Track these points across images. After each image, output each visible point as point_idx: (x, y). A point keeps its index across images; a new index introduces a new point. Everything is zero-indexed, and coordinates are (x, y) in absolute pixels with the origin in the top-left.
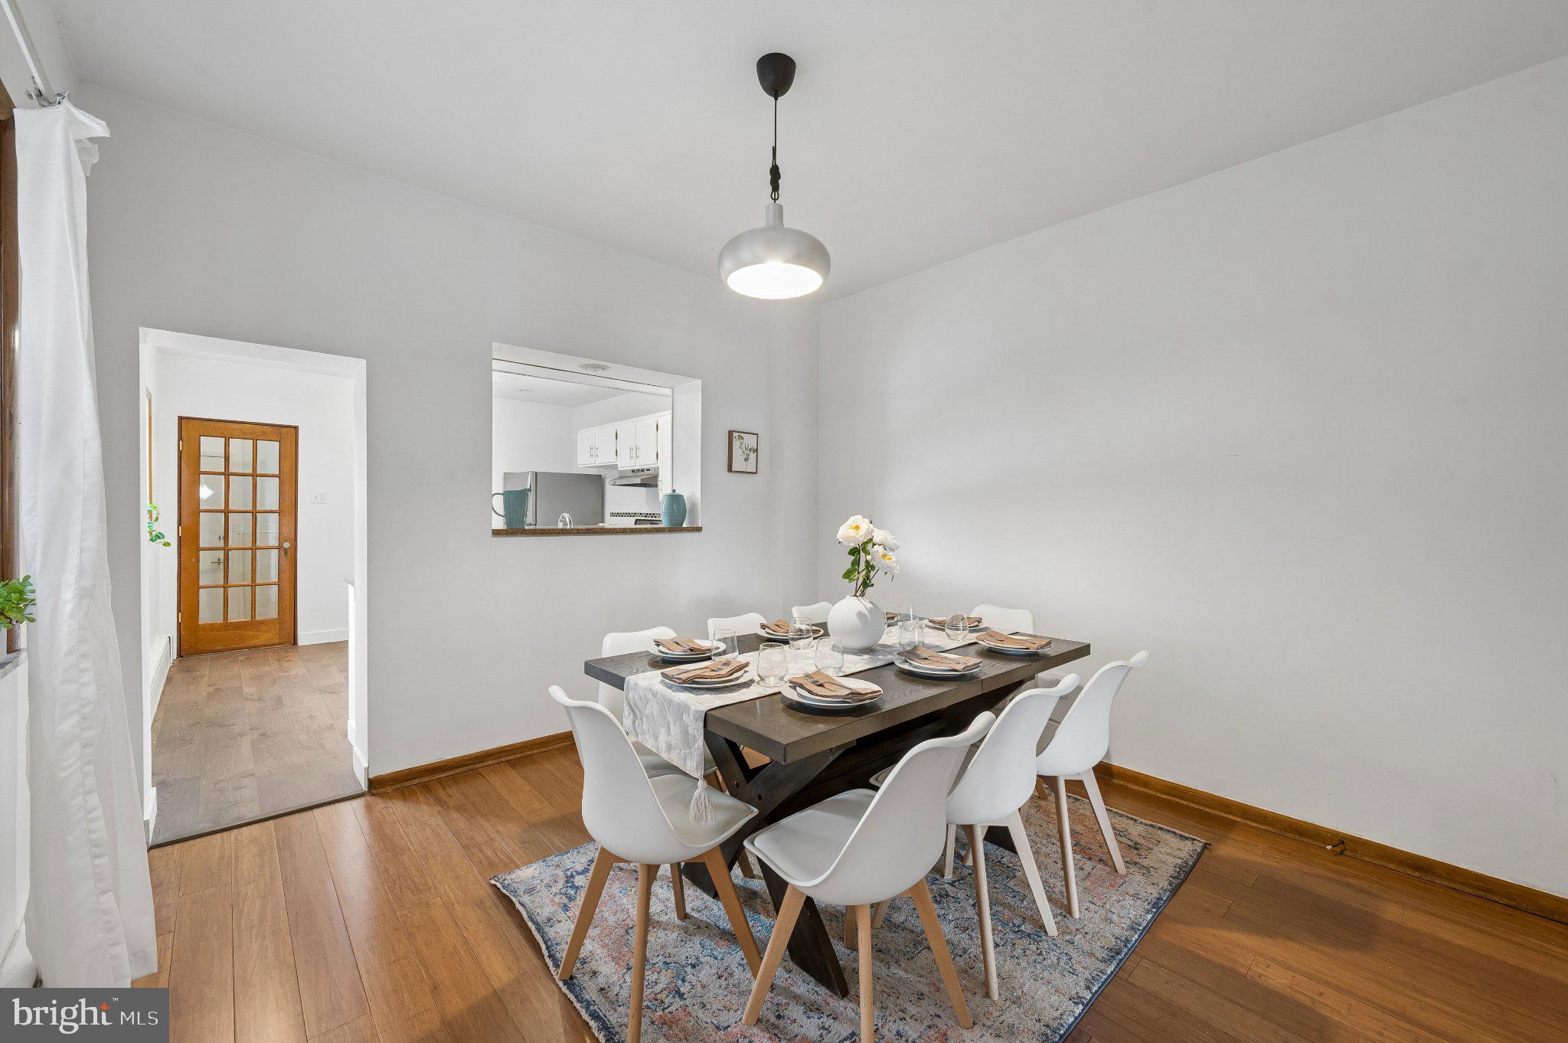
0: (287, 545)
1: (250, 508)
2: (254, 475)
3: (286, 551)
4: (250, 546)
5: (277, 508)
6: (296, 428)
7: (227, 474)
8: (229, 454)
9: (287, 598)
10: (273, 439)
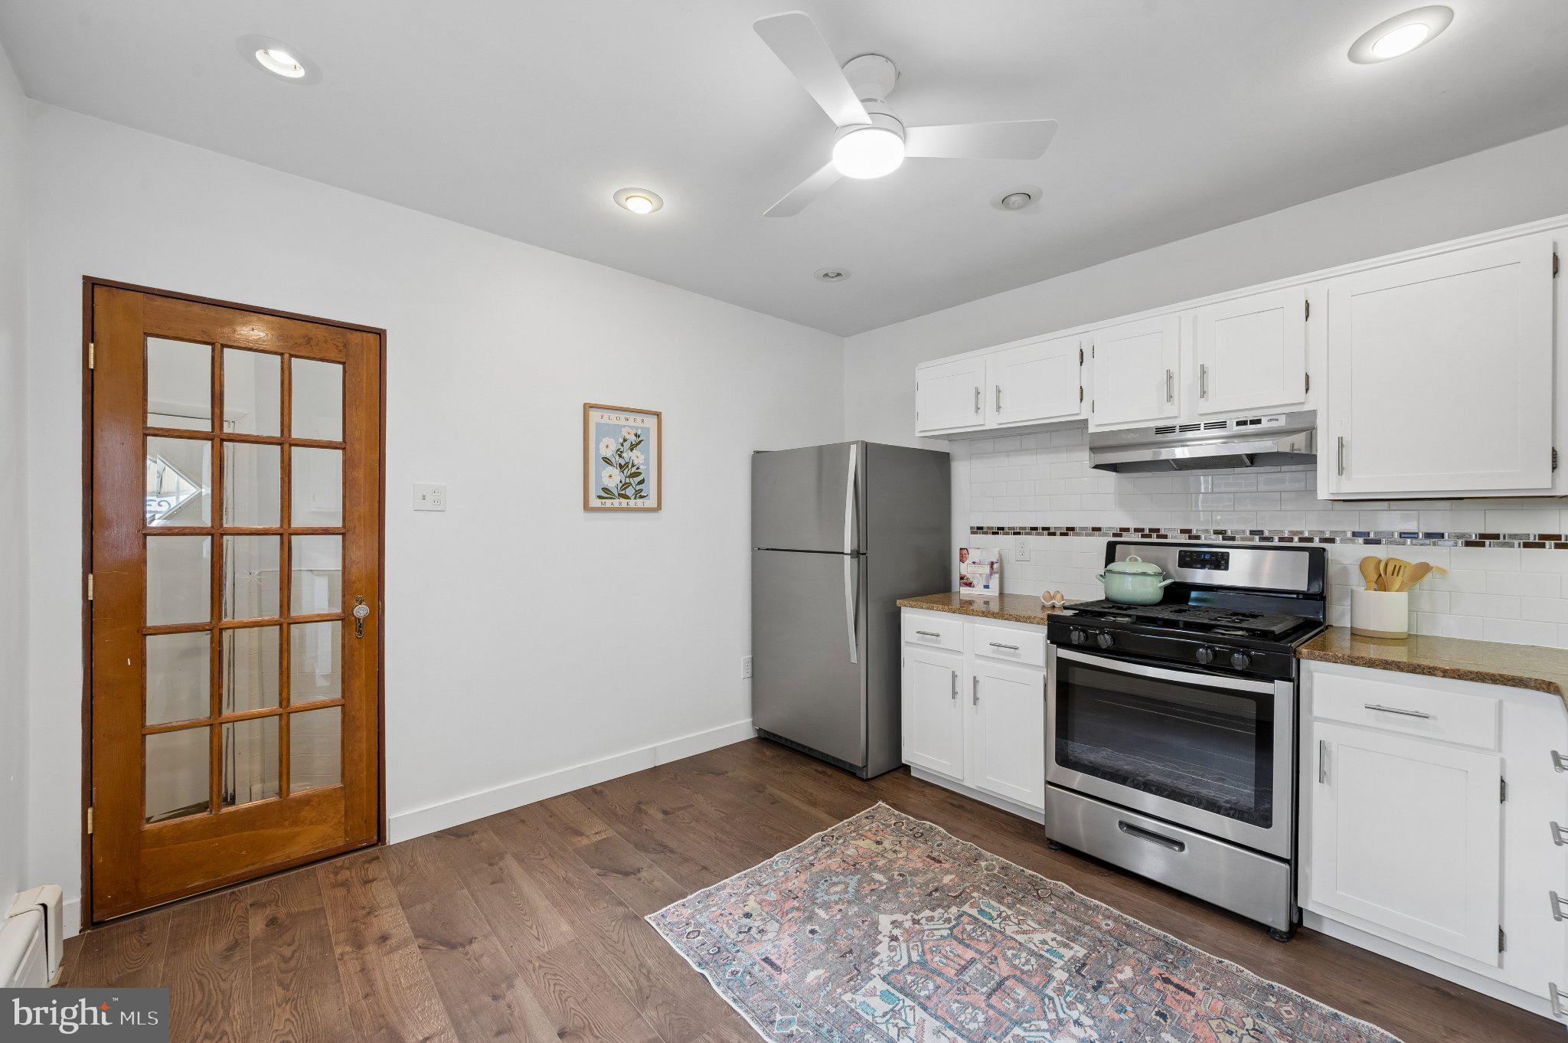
0: (361, 611)
1: (275, 524)
2: (285, 442)
3: (360, 625)
4: (277, 616)
5: (337, 523)
6: (380, 334)
7: (218, 438)
8: (222, 386)
9: (363, 734)
10: (328, 356)
